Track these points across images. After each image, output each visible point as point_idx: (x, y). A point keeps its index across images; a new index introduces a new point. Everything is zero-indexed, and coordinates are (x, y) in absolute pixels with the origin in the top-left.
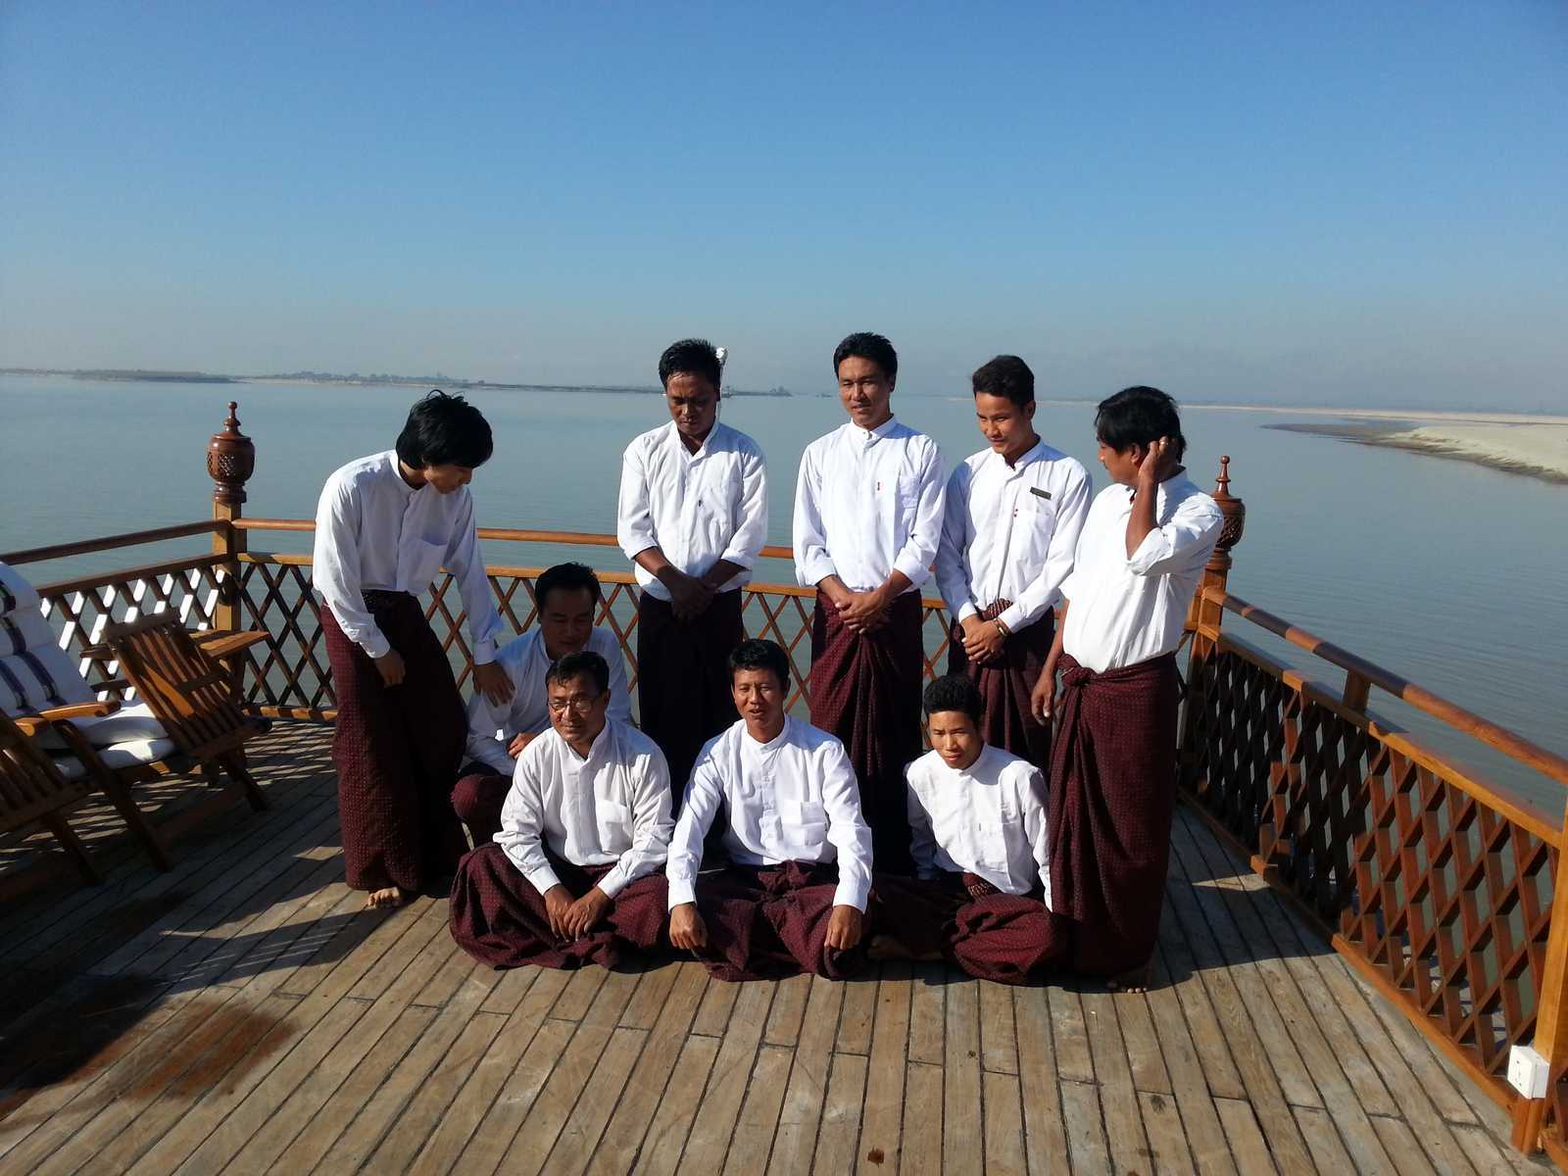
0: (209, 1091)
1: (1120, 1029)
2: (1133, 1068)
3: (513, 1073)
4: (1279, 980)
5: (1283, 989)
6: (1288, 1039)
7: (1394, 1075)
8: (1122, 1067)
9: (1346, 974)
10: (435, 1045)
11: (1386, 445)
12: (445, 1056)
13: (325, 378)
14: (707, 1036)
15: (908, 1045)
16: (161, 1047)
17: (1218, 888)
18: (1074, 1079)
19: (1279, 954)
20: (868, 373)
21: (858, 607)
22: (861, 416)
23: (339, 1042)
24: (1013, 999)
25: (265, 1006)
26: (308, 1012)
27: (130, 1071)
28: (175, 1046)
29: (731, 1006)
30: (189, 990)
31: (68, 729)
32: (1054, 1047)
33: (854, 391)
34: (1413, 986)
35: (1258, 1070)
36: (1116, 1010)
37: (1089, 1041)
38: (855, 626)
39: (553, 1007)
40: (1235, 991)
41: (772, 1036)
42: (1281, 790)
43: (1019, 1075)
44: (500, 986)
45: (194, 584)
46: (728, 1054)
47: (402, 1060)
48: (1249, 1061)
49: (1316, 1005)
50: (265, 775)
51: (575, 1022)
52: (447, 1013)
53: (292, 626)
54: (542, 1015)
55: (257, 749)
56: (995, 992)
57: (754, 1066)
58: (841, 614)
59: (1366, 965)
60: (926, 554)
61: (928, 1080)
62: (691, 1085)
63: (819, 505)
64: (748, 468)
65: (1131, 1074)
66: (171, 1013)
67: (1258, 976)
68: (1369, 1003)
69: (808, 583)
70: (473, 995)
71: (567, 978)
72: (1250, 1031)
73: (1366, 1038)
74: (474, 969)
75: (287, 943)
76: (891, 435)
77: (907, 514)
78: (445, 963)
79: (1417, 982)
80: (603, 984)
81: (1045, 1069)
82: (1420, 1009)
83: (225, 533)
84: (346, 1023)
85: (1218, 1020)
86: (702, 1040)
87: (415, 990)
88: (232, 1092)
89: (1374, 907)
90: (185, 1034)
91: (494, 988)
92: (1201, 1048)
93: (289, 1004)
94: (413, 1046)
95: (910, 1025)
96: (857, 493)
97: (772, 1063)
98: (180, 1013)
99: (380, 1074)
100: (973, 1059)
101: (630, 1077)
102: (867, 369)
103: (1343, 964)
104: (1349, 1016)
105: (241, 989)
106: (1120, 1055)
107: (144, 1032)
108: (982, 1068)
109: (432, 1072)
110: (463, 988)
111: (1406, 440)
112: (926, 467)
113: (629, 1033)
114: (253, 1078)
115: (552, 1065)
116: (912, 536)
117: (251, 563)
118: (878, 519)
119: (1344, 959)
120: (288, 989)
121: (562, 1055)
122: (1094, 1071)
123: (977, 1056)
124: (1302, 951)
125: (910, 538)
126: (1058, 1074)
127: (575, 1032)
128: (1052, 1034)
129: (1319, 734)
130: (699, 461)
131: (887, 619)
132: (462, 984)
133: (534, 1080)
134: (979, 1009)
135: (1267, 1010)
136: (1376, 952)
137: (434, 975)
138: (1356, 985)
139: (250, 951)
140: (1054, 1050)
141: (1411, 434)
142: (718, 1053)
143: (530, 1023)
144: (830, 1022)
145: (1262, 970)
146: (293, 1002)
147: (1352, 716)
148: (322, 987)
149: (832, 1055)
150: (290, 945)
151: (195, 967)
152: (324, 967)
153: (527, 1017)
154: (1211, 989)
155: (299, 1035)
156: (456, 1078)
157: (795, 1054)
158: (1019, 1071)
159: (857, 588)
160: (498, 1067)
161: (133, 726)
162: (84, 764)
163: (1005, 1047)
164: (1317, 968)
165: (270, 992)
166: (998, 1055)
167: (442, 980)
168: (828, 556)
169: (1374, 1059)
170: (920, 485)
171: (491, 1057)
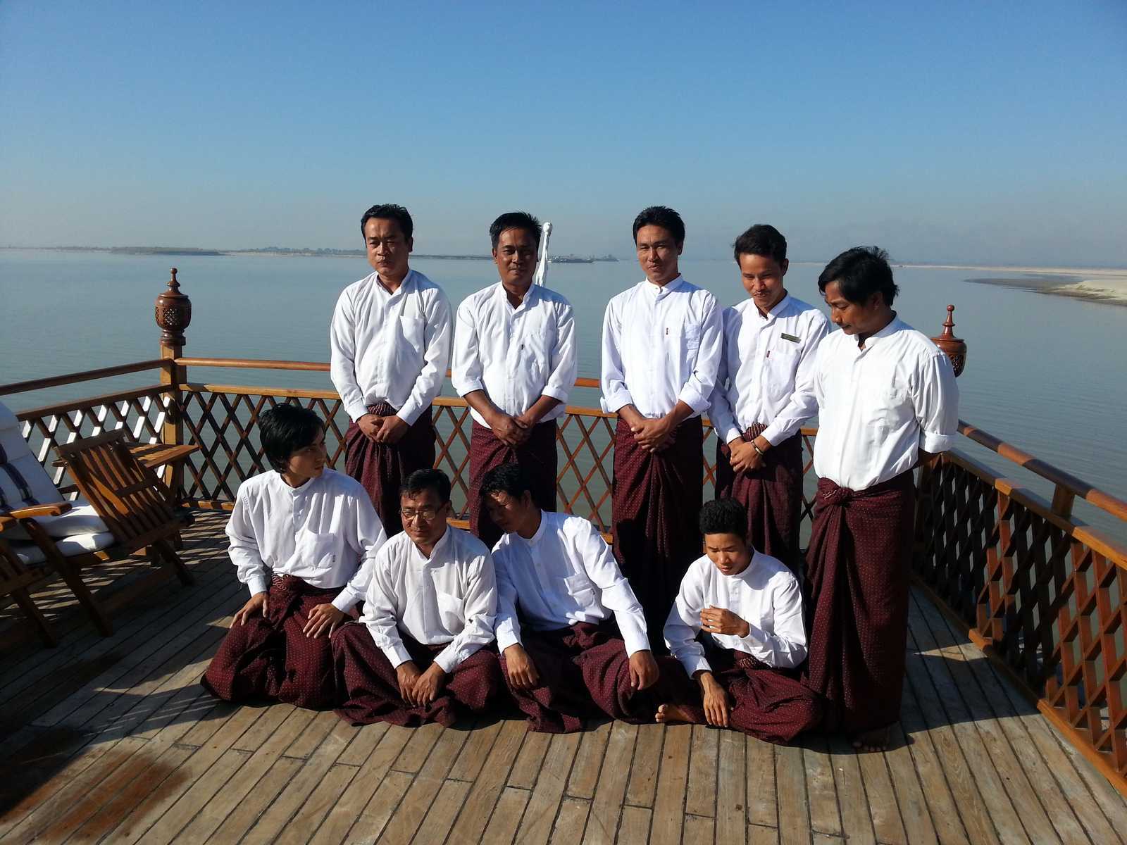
0: (110, 833)
1: (864, 784)
2: (875, 822)
3: (357, 821)
4: (995, 739)
5: (998, 748)
6: (1005, 795)
7: (1098, 831)
8: (865, 821)
9: (1051, 735)
10: (297, 793)
11: (1058, 294)
12: (304, 804)
13: (286, 251)
14: (519, 788)
15: (685, 798)
16: (80, 791)
17: (943, 657)
18: (825, 832)
19: (994, 714)
20: (660, 239)
21: (649, 431)
22: (654, 274)
23: (219, 790)
24: (774, 757)
25: (166, 756)
26: (198, 763)
27: (50, 814)
28: (88, 792)
29: (540, 761)
30: (108, 741)
31: (32, 526)
32: (808, 802)
33: (650, 254)
34: (1111, 749)
35: (980, 824)
36: (860, 767)
37: (837, 797)
38: (647, 446)
39: (396, 760)
40: (959, 750)
41: (573, 790)
42: (996, 577)
43: (778, 828)
44: (355, 742)
45: (146, 408)
46: (535, 806)
47: (269, 807)
48: (973, 815)
49: (1028, 764)
50: (194, 556)
51: (412, 773)
52: (311, 764)
53: (221, 441)
54: (387, 767)
55: (193, 535)
56: (759, 750)
57: (557, 817)
58: (636, 436)
59: (1068, 729)
60: (705, 388)
61: (701, 833)
62: (503, 834)
63: (620, 348)
64: (561, 319)
65: (873, 828)
66: (91, 761)
67: (978, 736)
68: (1071, 761)
69: (610, 410)
70: (332, 748)
71: (410, 733)
72: (972, 787)
73: (1071, 795)
74: (336, 725)
75: (191, 699)
76: (679, 289)
77: (690, 355)
78: (314, 719)
79: (1114, 748)
80: (439, 738)
81: (801, 822)
82: (1118, 771)
83: (169, 369)
84: (229, 772)
85: (945, 776)
86: (516, 792)
87: (287, 743)
88: (128, 835)
89: (1077, 680)
90: (99, 781)
91: (350, 743)
92: (931, 802)
93: (185, 754)
94: (280, 794)
95: (688, 779)
96: (649, 337)
97: (572, 814)
98: (99, 761)
99: (249, 819)
100: (740, 812)
101: (453, 826)
102: (661, 235)
103: (1048, 725)
104: (1055, 772)
105: (150, 740)
106: (863, 811)
107: (67, 777)
108: (748, 821)
109: (291, 819)
110: (326, 741)
111: (1073, 291)
112: (706, 318)
113: (456, 784)
114: (147, 821)
115: (390, 812)
116: (695, 373)
117: (189, 392)
118: (667, 358)
119: (1048, 721)
120: (186, 741)
121: (399, 805)
122: (842, 825)
123: (743, 809)
124: (1013, 713)
125: (693, 374)
126: (811, 827)
127: (411, 784)
128: (806, 789)
129: (1029, 533)
130: (521, 313)
131: (673, 441)
132: (325, 738)
133: (374, 827)
134: (746, 765)
135: (986, 769)
136: (1078, 719)
137: (304, 730)
138: (1060, 745)
139: (161, 707)
140: (808, 805)
141: (1077, 286)
142: (527, 805)
143: (377, 776)
144: (621, 776)
145: (981, 731)
146: (190, 752)
147: (1058, 521)
148: (214, 739)
149: (622, 807)
150: (194, 702)
151: (117, 719)
152: (217, 721)
153: (374, 769)
154: (939, 748)
155: (188, 783)
156: (311, 824)
157: (591, 806)
158: (778, 822)
159: (650, 414)
160: (347, 815)
161: (82, 523)
162: (44, 552)
163: (768, 801)
164: (1026, 728)
165: (173, 742)
166: (761, 809)
167: (309, 735)
168: (626, 388)
169: (1078, 814)
170: (701, 330)
171: (341, 806)
